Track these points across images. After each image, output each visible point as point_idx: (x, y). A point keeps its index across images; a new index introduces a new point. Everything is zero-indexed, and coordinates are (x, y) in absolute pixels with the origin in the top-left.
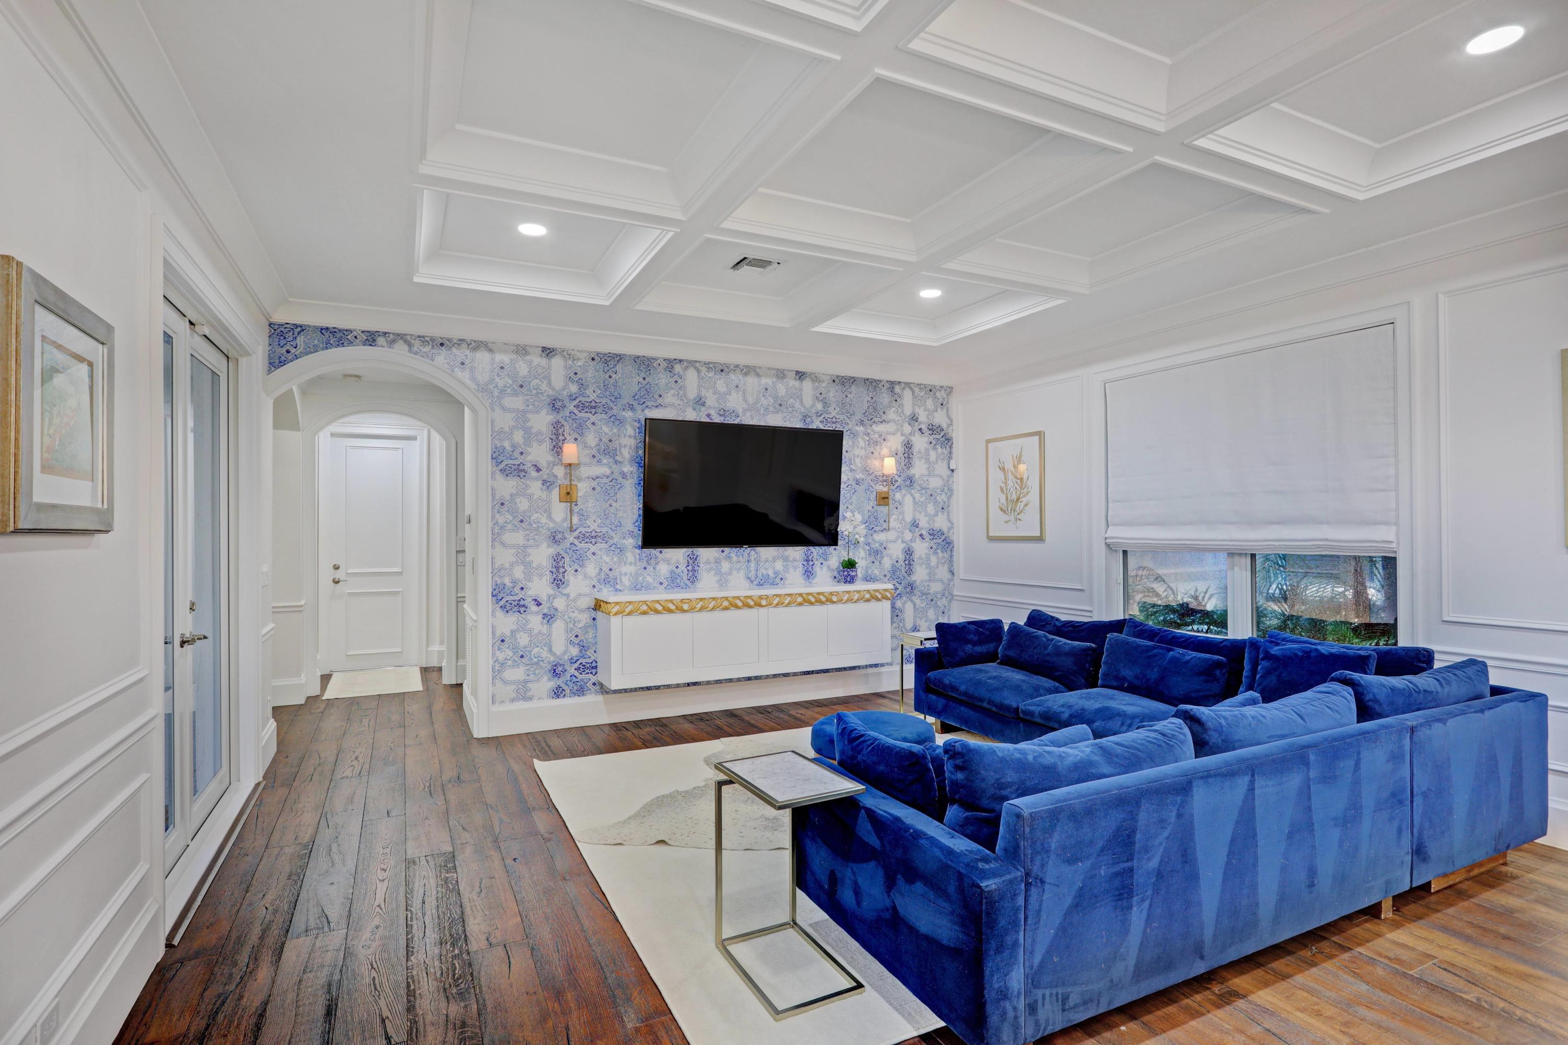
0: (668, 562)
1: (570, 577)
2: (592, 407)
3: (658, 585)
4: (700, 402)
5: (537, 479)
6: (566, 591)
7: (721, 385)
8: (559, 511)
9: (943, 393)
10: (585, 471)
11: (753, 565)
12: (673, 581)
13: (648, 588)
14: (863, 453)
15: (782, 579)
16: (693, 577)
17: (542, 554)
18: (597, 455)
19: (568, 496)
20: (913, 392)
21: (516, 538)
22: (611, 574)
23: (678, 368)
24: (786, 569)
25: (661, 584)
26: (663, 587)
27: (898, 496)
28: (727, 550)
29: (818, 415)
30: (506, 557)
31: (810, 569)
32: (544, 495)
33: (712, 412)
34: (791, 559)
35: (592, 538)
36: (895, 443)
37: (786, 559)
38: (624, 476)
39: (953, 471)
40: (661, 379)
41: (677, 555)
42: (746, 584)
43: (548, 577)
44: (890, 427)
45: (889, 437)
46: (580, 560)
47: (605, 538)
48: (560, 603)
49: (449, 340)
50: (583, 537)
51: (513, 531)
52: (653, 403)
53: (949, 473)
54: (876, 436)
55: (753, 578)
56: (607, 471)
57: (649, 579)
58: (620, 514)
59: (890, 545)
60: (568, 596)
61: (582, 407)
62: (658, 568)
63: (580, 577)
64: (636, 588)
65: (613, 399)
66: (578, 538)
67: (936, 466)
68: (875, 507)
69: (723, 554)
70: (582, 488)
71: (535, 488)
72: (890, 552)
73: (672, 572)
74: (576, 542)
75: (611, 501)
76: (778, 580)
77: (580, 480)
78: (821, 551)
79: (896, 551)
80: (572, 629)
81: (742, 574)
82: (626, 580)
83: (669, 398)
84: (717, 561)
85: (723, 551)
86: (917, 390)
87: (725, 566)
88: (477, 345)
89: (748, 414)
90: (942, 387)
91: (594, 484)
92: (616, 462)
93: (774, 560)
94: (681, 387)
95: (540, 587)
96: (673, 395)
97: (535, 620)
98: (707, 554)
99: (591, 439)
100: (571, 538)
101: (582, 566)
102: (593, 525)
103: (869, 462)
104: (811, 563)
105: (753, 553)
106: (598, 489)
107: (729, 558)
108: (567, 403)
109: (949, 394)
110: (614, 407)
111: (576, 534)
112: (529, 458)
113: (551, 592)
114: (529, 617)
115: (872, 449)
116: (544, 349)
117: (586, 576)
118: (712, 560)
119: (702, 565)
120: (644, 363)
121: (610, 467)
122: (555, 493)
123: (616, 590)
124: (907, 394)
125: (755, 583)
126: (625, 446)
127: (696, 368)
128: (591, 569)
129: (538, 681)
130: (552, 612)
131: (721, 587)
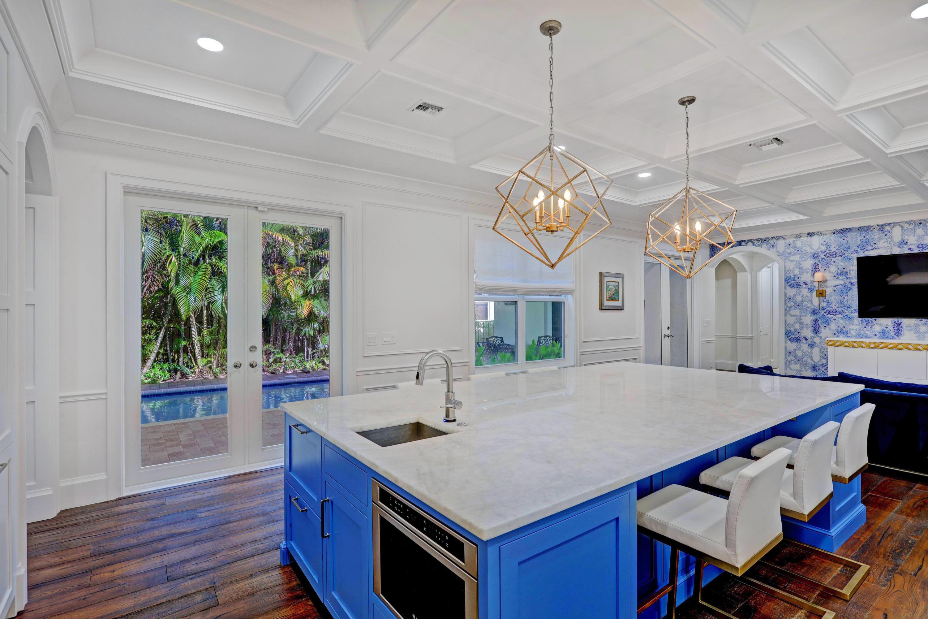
0: (880, 325)
1: (822, 329)
2: (834, 255)
3: (874, 336)
4: (903, 243)
5: (805, 288)
6: (820, 335)
7: (920, 232)
8: (816, 301)
10: (829, 284)
12: (884, 334)
13: (867, 337)
16: (898, 332)
17: (808, 319)
18: (836, 276)
19: (821, 294)
21: (797, 312)
22: (844, 329)
23: (887, 228)
25: (876, 335)
26: (876, 337)
30: (791, 320)
32: (809, 294)
33: (913, 247)
35: (835, 312)
38: (852, 284)
40: (876, 235)
41: (888, 322)
43: (811, 329)
46: (828, 322)
47: (841, 313)
48: (817, 340)
49: (768, 238)
50: (829, 312)
51: (794, 309)
52: (870, 248)
56: (842, 283)
57: (867, 332)
58: (850, 302)
60: (821, 337)
61: (828, 255)
62: (873, 327)
63: (827, 329)
64: (859, 336)
65: (845, 249)
66: (826, 312)
69: (921, 322)
70: (829, 291)
71: (805, 291)
73: (883, 330)
74: (825, 314)
75: (844, 296)
77: (827, 287)
80: (823, 352)
82: (853, 332)
83: (881, 244)
84: (917, 326)
85: (921, 321)
87: (924, 328)
88: (778, 238)
91: (835, 289)
92: (847, 278)
94: (890, 237)
95: (808, 333)
96: (884, 242)
97: (805, 347)
98: (906, 322)
99: (833, 269)
100: (822, 313)
101: (828, 325)
102: (834, 307)
106: (837, 291)
108: (820, 254)
110: (846, 253)
111: (825, 311)
112: (802, 280)
113: (812, 335)
114: (802, 345)
116: (809, 234)
117: (830, 329)
118: (912, 325)
119: (904, 327)
120: (866, 229)
121: (844, 281)
122: (815, 293)
123: (847, 337)
126: (853, 270)
127: (900, 225)
128: (833, 326)
129: (806, 371)
130: (813, 343)
131: (920, 339)
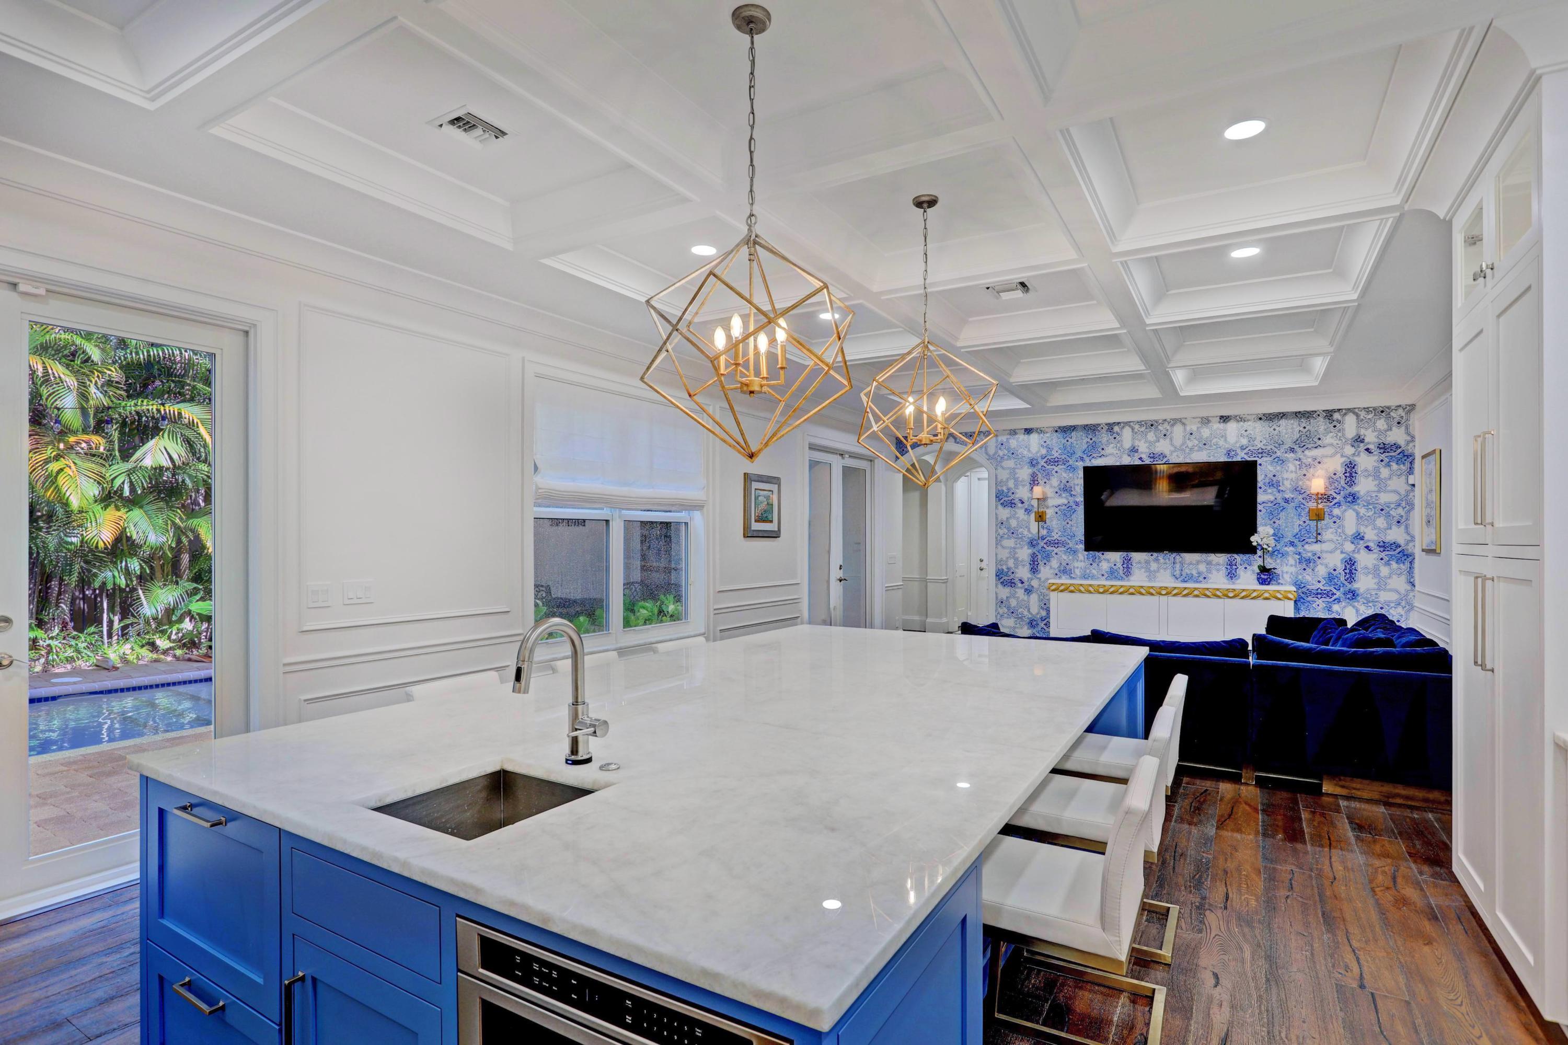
0: (1108, 561)
1: (1041, 566)
2: (1056, 462)
3: (1100, 576)
4: (1134, 450)
5: (1021, 508)
6: (1039, 576)
7: (1151, 436)
8: (1034, 526)
9: (1400, 411)
10: (1051, 502)
11: (1178, 566)
12: (1112, 574)
13: (1093, 577)
14: (1293, 476)
15: (1205, 578)
16: (1128, 571)
17: (1025, 553)
18: (1059, 491)
19: (1041, 518)
20: (1357, 415)
21: (1009, 543)
22: (1068, 567)
23: (1116, 429)
24: (1209, 571)
25: (1103, 575)
26: (1104, 577)
27: (1336, 511)
28: (1155, 554)
29: (1242, 448)
30: (1004, 554)
31: (1233, 572)
32: (1026, 517)
33: (1144, 456)
34: (1214, 563)
35: (1056, 544)
36: (1336, 464)
37: (1209, 563)
38: (1077, 504)
39: (1414, 485)
40: (1104, 437)
41: (1115, 557)
42: (1173, 579)
43: (1028, 567)
44: (1329, 451)
45: (1325, 460)
46: (1048, 557)
47: (1064, 544)
48: (1035, 583)
50: (1049, 543)
51: (1008, 538)
52: (1098, 455)
53: (1409, 488)
54: (1310, 460)
55: (1178, 576)
56: (1065, 501)
57: (1094, 571)
58: (1074, 529)
59: (1324, 555)
60: (1040, 579)
61: (1049, 462)
62: (1100, 564)
63: (1048, 567)
64: (1085, 577)
65: (1070, 455)
66: (1046, 543)
67: (1389, 482)
68: (1308, 522)
69: (1152, 557)
70: (1050, 513)
71: (1021, 513)
72: (1325, 561)
73: (1111, 568)
74: (1045, 546)
75: (1068, 521)
76: (1201, 579)
77: (1048, 507)
78: (1245, 558)
79: (1335, 561)
80: (1042, 600)
81: (1168, 571)
82: (1078, 572)
83: (1110, 449)
84: (1147, 562)
85: (1152, 555)
86: (1363, 414)
87: (1154, 566)
89: (1175, 454)
90: (1400, 406)
91: (1057, 510)
92: (1071, 495)
93: (1198, 562)
94: (1119, 441)
95: (1023, 572)
96: (1113, 448)
97: (1020, 593)
98: (1137, 557)
99: (1055, 482)
100: (1042, 544)
101: (1049, 561)
102: (1055, 536)
103: (1300, 483)
104: (1234, 567)
105: (1178, 557)
106: (1059, 513)
107: (1157, 560)
108: (1039, 460)
109: (1409, 412)
110: (1070, 460)
111: (1045, 541)
112: (1017, 496)
113: (1030, 576)
114: (1017, 590)
115: (1304, 472)
116: (1026, 429)
117: (1051, 567)
118: (1143, 561)
119: (1134, 564)
120: (1091, 429)
121: (1068, 499)
122: (1033, 516)
123: (1071, 577)
124: (1350, 420)
125: (1180, 579)
126: (1078, 485)
127: (1130, 426)
128: (1054, 563)
129: (1022, 628)
130: (1030, 587)
131: (1150, 580)
